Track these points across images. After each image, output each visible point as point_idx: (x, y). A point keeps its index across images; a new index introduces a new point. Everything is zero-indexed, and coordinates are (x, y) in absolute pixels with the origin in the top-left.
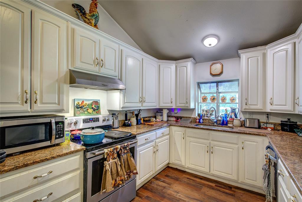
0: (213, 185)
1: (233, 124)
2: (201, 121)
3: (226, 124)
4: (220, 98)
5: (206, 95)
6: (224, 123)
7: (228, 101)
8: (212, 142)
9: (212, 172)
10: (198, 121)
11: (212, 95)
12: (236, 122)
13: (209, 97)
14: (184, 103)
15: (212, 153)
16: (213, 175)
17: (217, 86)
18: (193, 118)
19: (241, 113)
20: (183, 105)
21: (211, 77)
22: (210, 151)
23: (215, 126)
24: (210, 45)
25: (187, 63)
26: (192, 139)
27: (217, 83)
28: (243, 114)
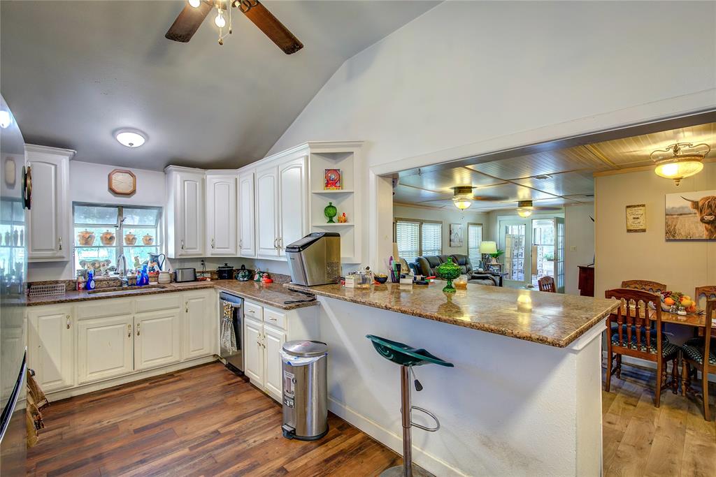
0: (147, 384)
1: (157, 281)
2: (92, 284)
3: (147, 283)
4: (124, 237)
5: (89, 230)
6: (143, 282)
7: (140, 242)
8: (137, 316)
9: (139, 366)
10: (82, 286)
11: (104, 230)
12: (164, 278)
13: (98, 233)
14: (53, 250)
15: (138, 334)
16: (141, 372)
17: (120, 214)
18: (64, 282)
19: (168, 262)
20: (49, 254)
21: (110, 195)
22: (134, 332)
23: (126, 289)
24: (131, 144)
25: (61, 157)
26: (92, 322)
27: (121, 208)
28: (171, 263)
